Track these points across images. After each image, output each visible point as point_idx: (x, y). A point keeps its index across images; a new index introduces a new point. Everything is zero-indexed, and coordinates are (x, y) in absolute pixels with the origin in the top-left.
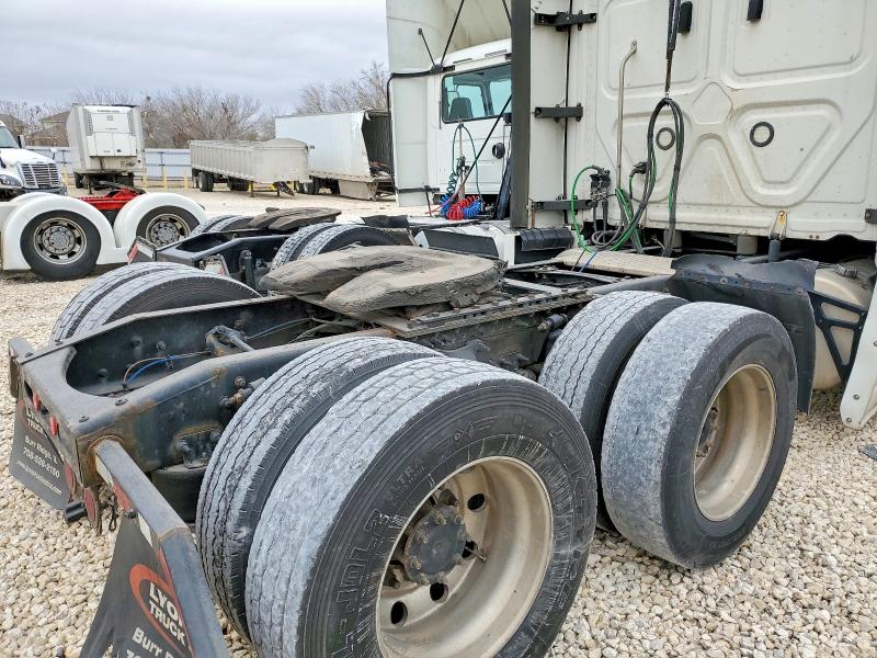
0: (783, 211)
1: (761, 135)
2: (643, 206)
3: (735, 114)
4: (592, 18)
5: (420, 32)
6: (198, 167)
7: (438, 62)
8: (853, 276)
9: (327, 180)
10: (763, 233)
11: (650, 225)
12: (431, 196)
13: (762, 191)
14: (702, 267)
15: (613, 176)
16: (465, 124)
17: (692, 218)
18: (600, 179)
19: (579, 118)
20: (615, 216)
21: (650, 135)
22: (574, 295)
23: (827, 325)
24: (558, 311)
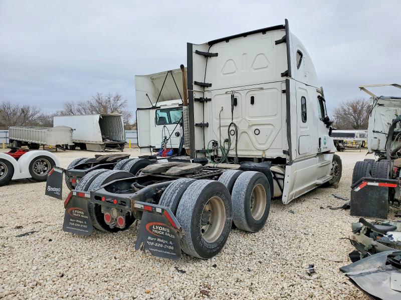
0: (264, 151)
1: (257, 132)
2: (228, 151)
3: (250, 127)
4: (210, 100)
5: (147, 95)
6: (13, 138)
7: (154, 105)
8: (282, 167)
9: (80, 143)
10: (259, 157)
11: (230, 156)
12: (152, 149)
13: (259, 146)
14: (247, 165)
15: (219, 143)
16: (166, 125)
17: (242, 154)
18: (215, 143)
19: (208, 126)
20: (220, 154)
21: (229, 132)
22: (219, 172)
23: (277, 179)
24: (216, 175)
